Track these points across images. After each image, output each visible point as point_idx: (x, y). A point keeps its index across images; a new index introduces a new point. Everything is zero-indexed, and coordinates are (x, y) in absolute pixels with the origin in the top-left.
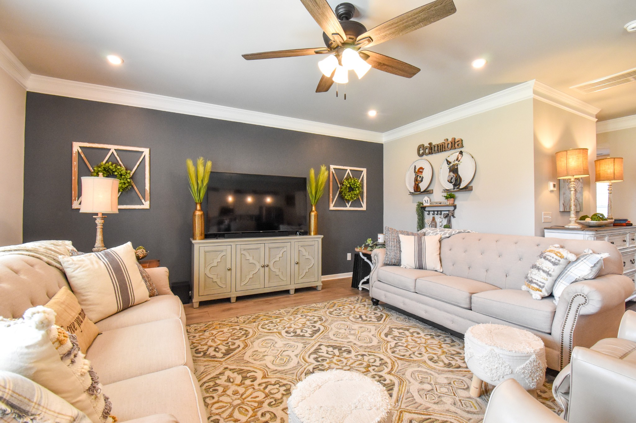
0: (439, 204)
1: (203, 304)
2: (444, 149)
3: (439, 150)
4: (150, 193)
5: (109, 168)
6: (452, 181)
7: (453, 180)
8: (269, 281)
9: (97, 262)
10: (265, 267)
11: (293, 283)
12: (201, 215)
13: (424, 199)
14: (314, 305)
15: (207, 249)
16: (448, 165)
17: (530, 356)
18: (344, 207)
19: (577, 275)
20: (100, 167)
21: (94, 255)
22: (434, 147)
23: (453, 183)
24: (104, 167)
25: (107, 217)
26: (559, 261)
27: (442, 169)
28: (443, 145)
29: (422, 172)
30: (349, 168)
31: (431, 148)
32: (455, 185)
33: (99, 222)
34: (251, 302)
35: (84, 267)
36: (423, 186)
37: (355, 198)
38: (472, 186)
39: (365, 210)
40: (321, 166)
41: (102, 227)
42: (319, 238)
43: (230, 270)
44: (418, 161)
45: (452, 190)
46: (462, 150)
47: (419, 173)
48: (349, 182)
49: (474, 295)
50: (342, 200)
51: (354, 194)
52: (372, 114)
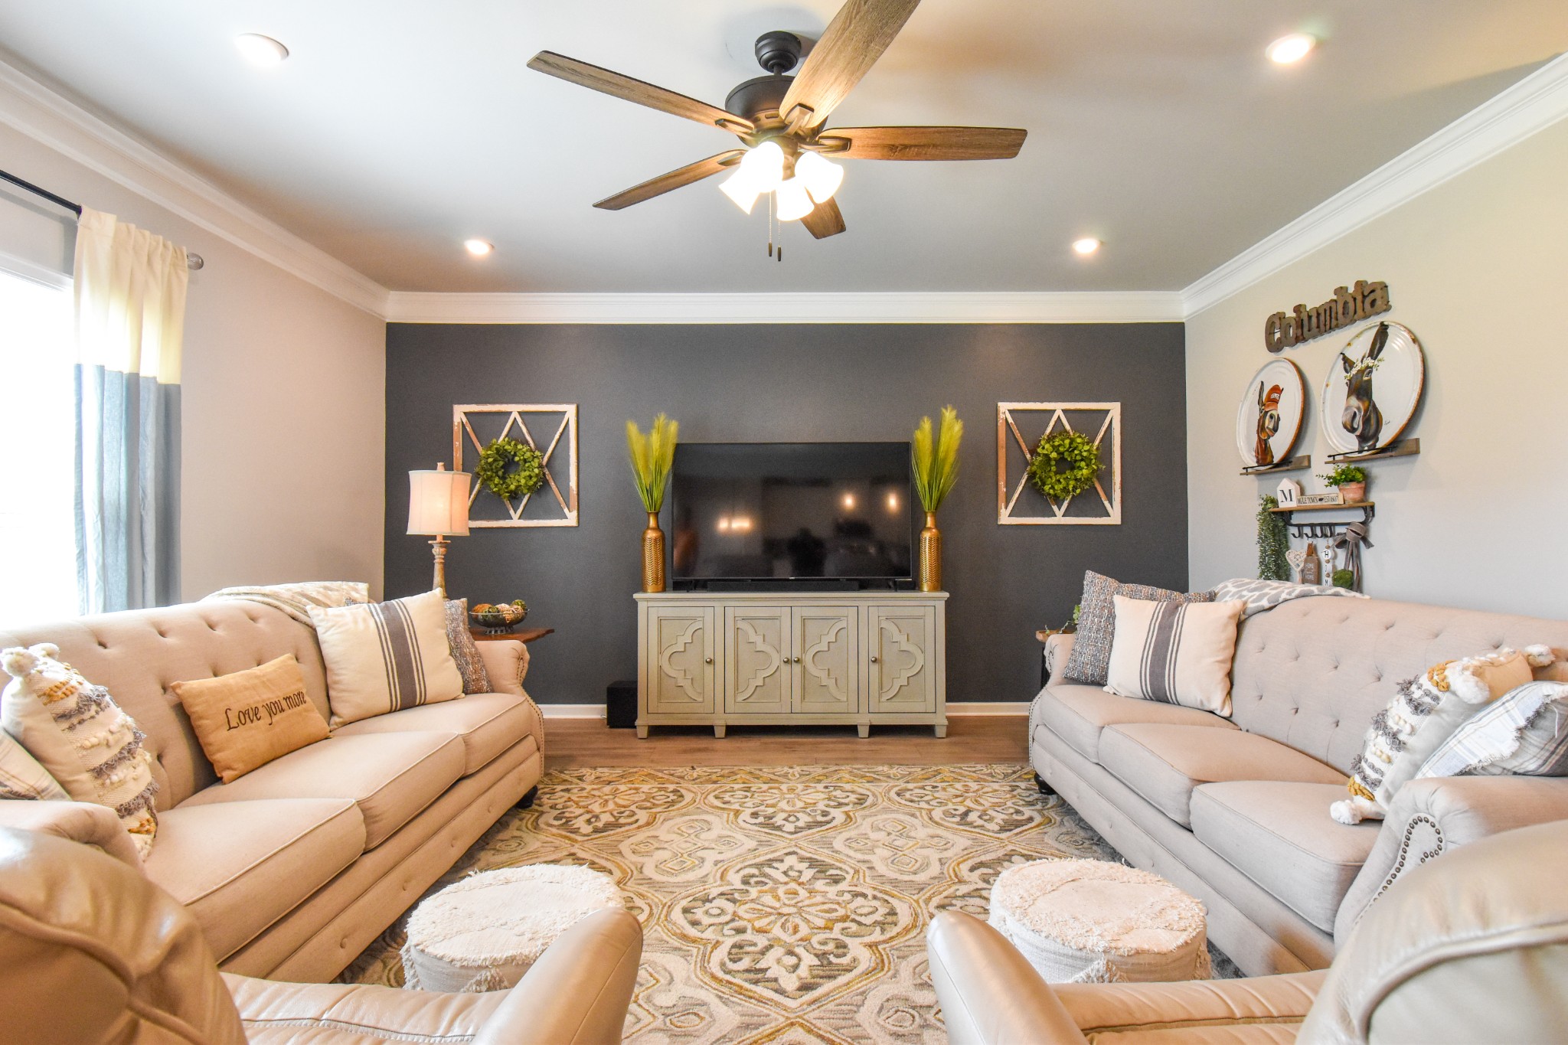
0: (1319, 503)
1: (659, 732)
2: (1334, 322)
3: (1322, 326)
4: (578, 494)
5: (506, 450)
6: (1355, 426)
7: (1358, 422)
8: (803, 698)
9: (365, 620)
10: (794, 664)
11: (864, 708)
12: (656, 540)
13: (1279, 488)
14: (886, 768)
15: (664, 613)
16: (1347, 372)
17: (1088, 961)
18: (1044, 516)
19: (1475, 756)
20: (490, 448)
21: (364, 609)
22: (1310, 317)
23: (1358, 433)
24: (496, 449)
25: (452, 543)
26: (1436, 699)
27: (1330, 389)
28: (1331, 308)
29: (1276, 401)
30: (1058, 407)
31: (1300, 324)
32: (1363, 438)
33: (438, 551)
34: (755, 743)
35: (339, 627)
36: (1279, 446)
37: (1078, 491)
38: (1417, 440)
39: (1119, 523)
40: (944, 410)
41: (443, 561)
42: (939, 599)
43: (710, 662)
44: (1270, 366)
45: (1356, 455)
46: (1385, 318)
47: (1268, 406)
48: (1053, 446)
49: (1202, 787)
50: (1038, 497)
51: (1076, 480)
52: (1086, 247)
